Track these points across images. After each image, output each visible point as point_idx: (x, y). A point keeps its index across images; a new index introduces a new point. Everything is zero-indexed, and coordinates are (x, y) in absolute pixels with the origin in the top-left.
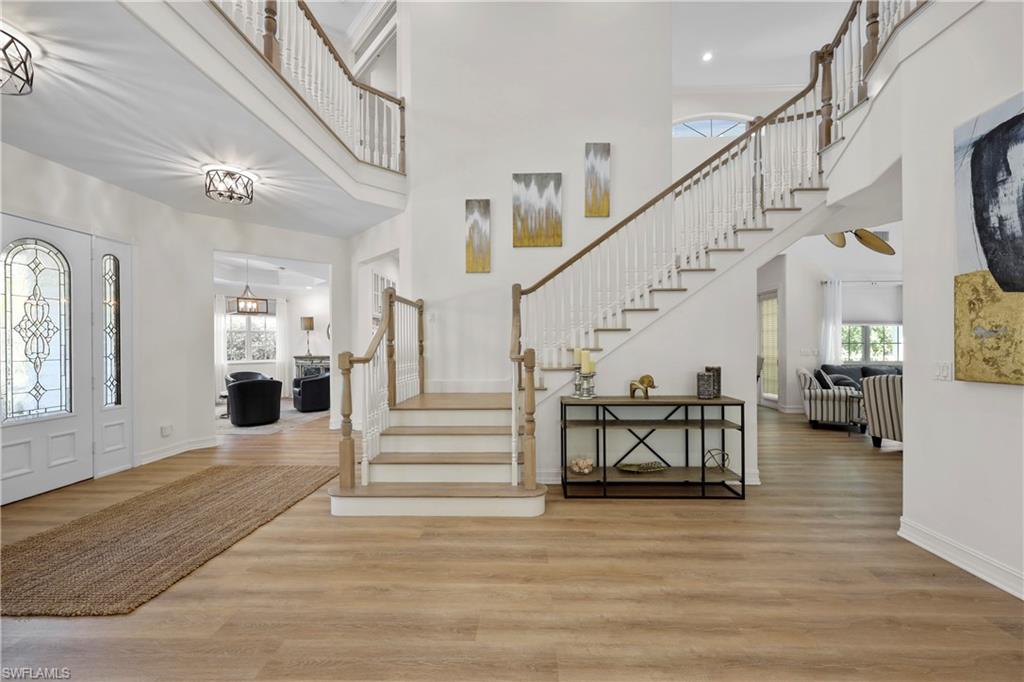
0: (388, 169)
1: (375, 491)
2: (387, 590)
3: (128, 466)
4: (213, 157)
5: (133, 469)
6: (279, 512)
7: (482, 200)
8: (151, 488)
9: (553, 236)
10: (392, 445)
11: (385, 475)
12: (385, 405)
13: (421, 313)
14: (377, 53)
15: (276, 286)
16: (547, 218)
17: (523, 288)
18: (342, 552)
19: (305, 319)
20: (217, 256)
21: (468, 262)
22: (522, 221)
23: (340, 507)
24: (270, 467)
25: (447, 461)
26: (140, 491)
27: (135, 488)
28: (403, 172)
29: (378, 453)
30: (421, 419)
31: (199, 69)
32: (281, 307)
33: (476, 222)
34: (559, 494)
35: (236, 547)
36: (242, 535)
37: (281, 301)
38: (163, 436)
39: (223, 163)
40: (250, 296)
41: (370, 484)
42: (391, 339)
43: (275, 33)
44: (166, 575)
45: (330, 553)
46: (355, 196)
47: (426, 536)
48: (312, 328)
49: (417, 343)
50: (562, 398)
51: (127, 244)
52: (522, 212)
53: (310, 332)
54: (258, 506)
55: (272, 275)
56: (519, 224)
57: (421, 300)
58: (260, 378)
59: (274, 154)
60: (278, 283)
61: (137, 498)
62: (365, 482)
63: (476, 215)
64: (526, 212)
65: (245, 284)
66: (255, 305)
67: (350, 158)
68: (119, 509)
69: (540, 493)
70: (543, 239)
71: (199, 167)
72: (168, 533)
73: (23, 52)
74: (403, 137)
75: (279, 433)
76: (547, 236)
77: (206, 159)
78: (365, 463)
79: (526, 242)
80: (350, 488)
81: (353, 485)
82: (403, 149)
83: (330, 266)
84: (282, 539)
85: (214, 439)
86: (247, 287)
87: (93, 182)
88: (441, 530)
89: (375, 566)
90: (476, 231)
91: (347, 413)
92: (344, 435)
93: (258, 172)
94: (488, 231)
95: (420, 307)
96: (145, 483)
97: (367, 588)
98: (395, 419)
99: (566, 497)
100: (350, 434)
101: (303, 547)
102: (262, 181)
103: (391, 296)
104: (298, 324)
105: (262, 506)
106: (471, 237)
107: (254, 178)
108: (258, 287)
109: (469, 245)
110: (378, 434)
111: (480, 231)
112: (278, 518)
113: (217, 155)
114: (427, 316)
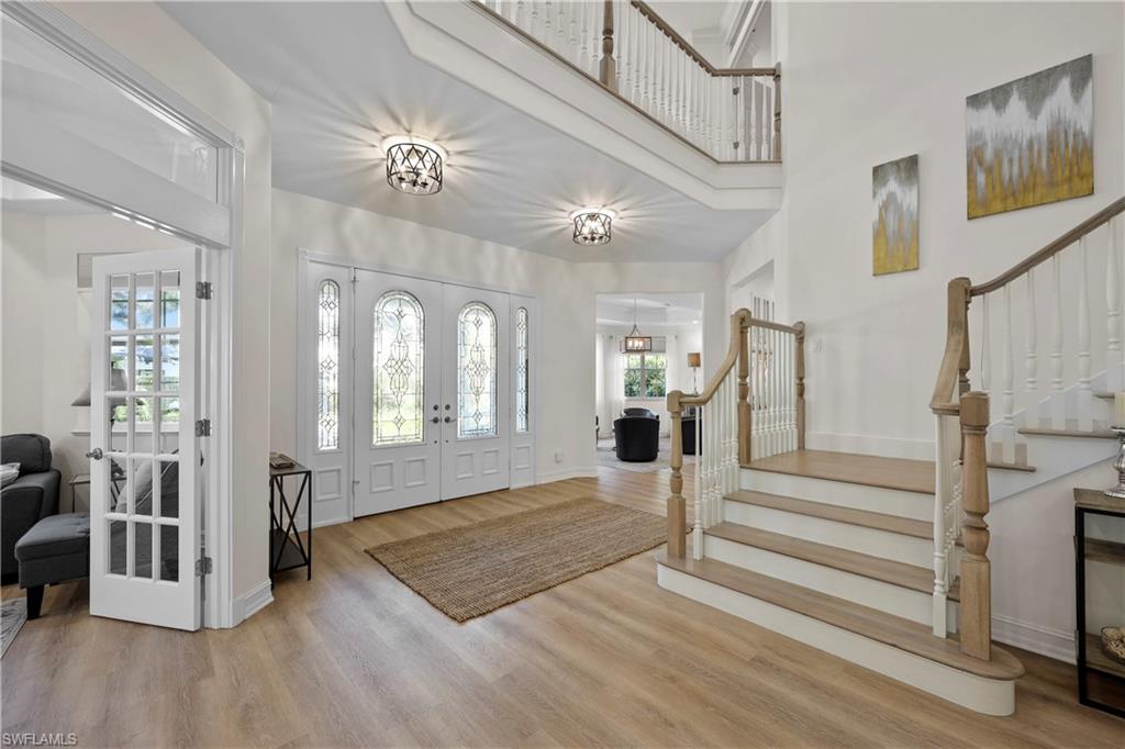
0: (759, 162)
1: (709, 571)
2: (672, 725)
3: (532, 483)
4: (573, 203)
5: (535, 486)
6: (611, 561)
7: (902, 160)
8: (536, 506)
9: (1070, 180)
10: (737, 514)
11: (722, 551)
12: (733, 459)
13: (801, 340)
14: (752, 28)
15: (663, 324)
16: (1051, 150)
17: (974, 284)
18: (645, 638)
19: (690, 355)
20: (599, 297)
21: (876, 259)
22: (989, 171)
23: (668, 578)
24: (627, 508)
25: (810, 556)
26: (526, 506)
27: (528, 504)
28: (778, 161)
29: (719, 521)
30: (784, 486)
31: (532, 117)
32: (671, 345)
33: (891, 196)
34: (1065, 687)
35: (560, 589)
36: (569, 577)
37: (670, 339)
38: (557, 462)
39: (583, 206)
40: (637, 335)
41: (704, 559)
42: (744, 374)
43: (611, 52)
44: (499, 596)
45: (634, 634)
46: (713, 206)
47: (760, 663)
48: (698, 365)
49: (794, 381)
50: (1077, 492)
51: (531, 297)
52: (989, 155)
53: (697, 369)
54: (596, 550)
55: (660, 313)
56: (981, 178)
57: (801, 323)
58: (648, 416)
59: (623, 183)
60: (666, 320)
61: (522, 514)
62: (697, 555)
63: (893, 185)
64: (997, 154)
65: (633, 323)
66: (641, 343)
67: (710, 164)
68: (507, 520)
69: (1005, 674)
70: (1039, 191)
71: (567, 216)
72: (522, 554)
73: (434, 156)
74: (778, 114)
75: (654, 473)
76: (1052, 184)
77: (569, 207)
78: (697, 531)
79: (998, 205)
80: (679, 558)
81: (682, 555)
82: (778, 130)
83: (703, 295)
84: (600, 597)
85: (595, 470)
86: (635, 326)
87: (511, 251)
88: (786, 664)
89: (673, 679)
90: (892, 208)
91: (676, 465)
92: (673, 492)
93: (613, 207)
94: (915, 203)
95: (800, 333)
96: (535, 500)
97: (650, 708)
98: (748, 480)
99: (1084, 700)
100: (680, 492)
101: (611, 614)
102: (617, 215)
103: (743, 320)
104: (685, 360)
105: (600, 551)
106: (882, 220)
107: (611, 214)
108: (645, 326)
109: (880, 233)
110: (719, 497)
111: (899, 208)
112: (607, 569)
113: (577, 201)
114: (810, 346)
